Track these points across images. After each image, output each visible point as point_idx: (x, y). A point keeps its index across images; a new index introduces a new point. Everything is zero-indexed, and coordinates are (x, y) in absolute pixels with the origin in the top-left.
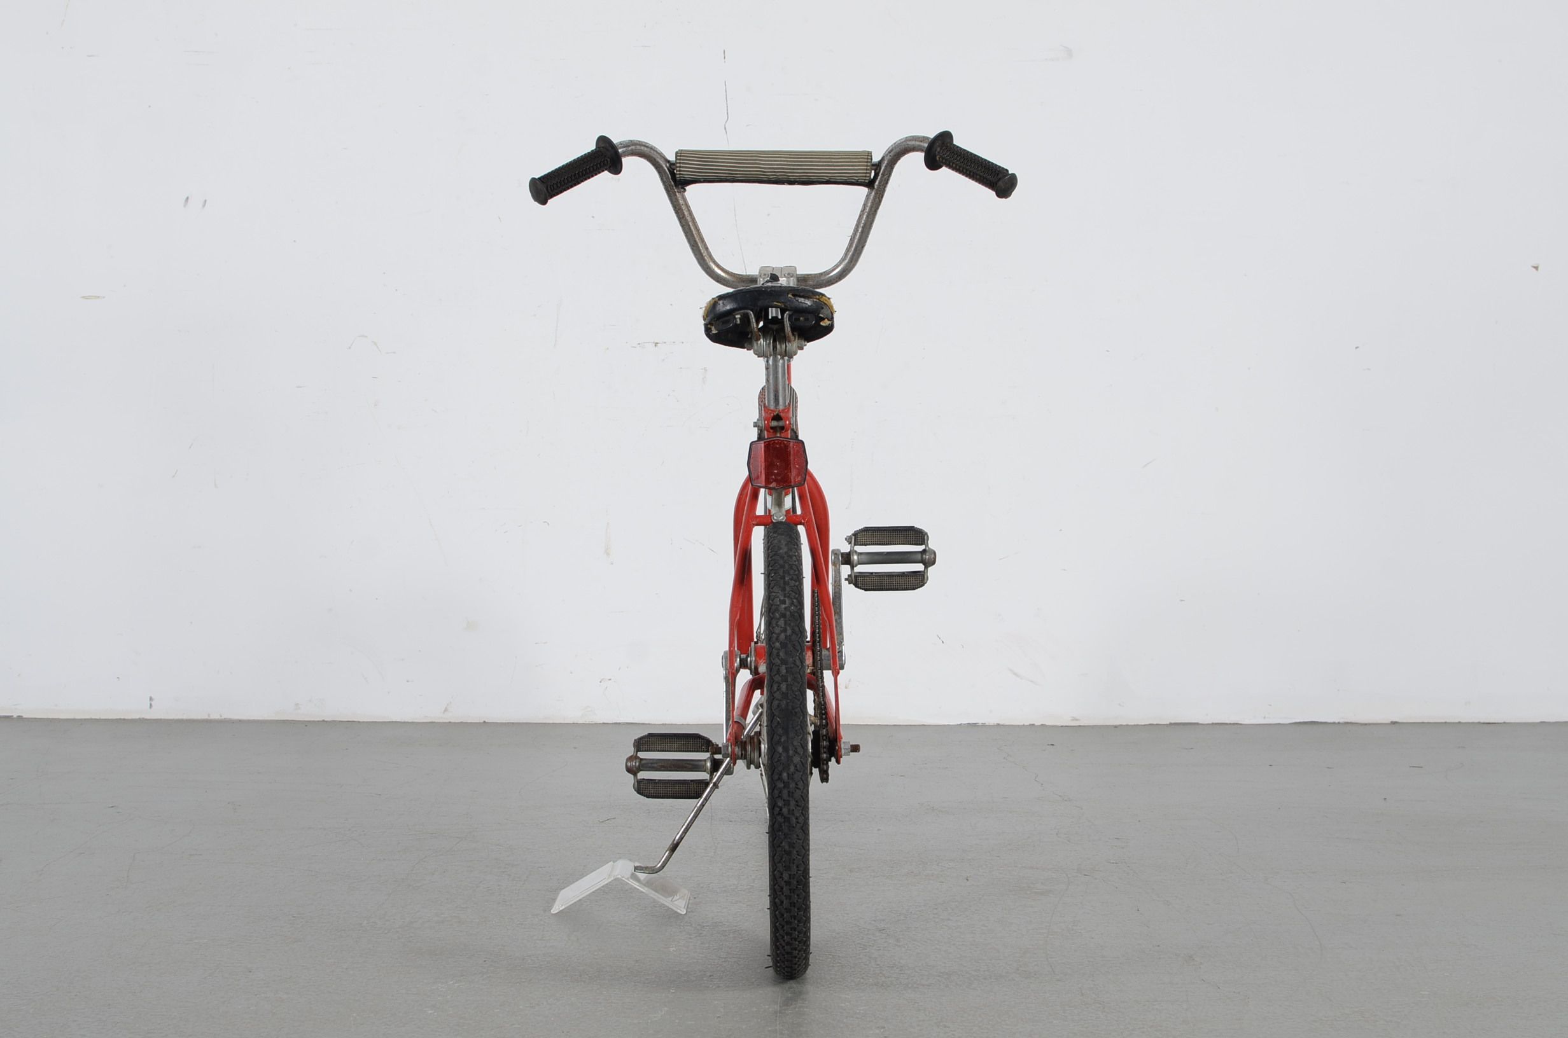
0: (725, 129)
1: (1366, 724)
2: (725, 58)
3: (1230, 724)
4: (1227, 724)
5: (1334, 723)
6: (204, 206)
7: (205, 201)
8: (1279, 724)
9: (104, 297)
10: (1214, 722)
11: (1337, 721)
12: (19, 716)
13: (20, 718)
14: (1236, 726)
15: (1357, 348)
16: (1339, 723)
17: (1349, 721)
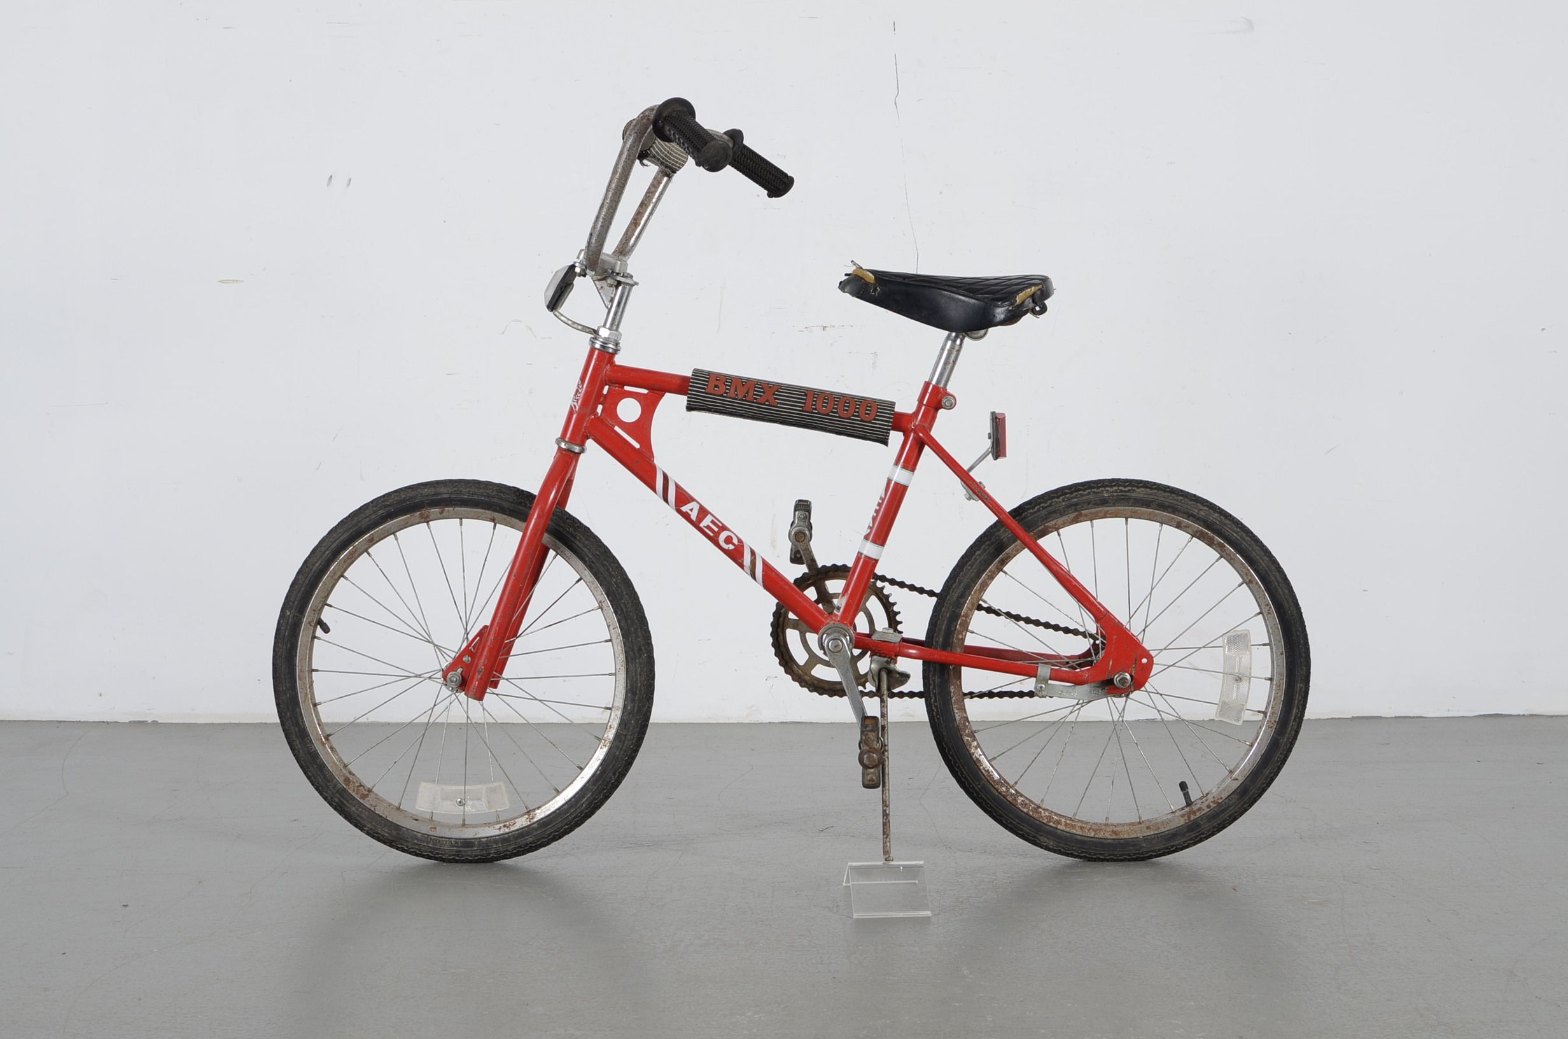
0: (895, 103)
1: (1552, 716)
2: (895, 30)
3: (1414, 717)
4: (1410, 717)
5: (1519, 715)
6: (349, 185)
7: (350, 180)
8: (1464, 717)
9: (243, 281)
10: (1398, 715)
11: (1522, 713)
12: (154, 721)
13: (155, 723)
14: (1420, 719)
15: (1543, 329)
16: (1524, 715)
17: (1534, 713)
